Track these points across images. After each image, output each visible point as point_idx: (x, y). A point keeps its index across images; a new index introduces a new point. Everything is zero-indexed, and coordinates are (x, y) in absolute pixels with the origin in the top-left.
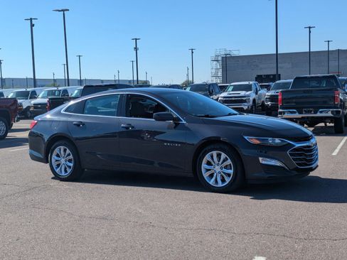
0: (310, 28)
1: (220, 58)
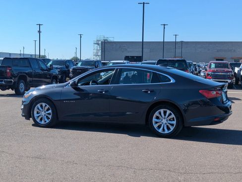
0: (164, 25)
1: (100, 43)
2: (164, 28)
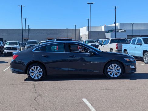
0: (26, 19)
2: (26, 21)
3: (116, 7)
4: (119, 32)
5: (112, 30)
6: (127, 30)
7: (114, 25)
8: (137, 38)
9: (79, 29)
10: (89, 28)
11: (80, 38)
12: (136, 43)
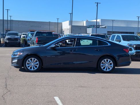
0: (8, 10)
3: (98, 3)
4: (100, 27)
5: (93, 25)
6: (107, 26)
7: (95, 21)
8: (116, 35)
9: (62, 23)
10: (71, 22)
11: (62, 32)
12: (115, 40)
